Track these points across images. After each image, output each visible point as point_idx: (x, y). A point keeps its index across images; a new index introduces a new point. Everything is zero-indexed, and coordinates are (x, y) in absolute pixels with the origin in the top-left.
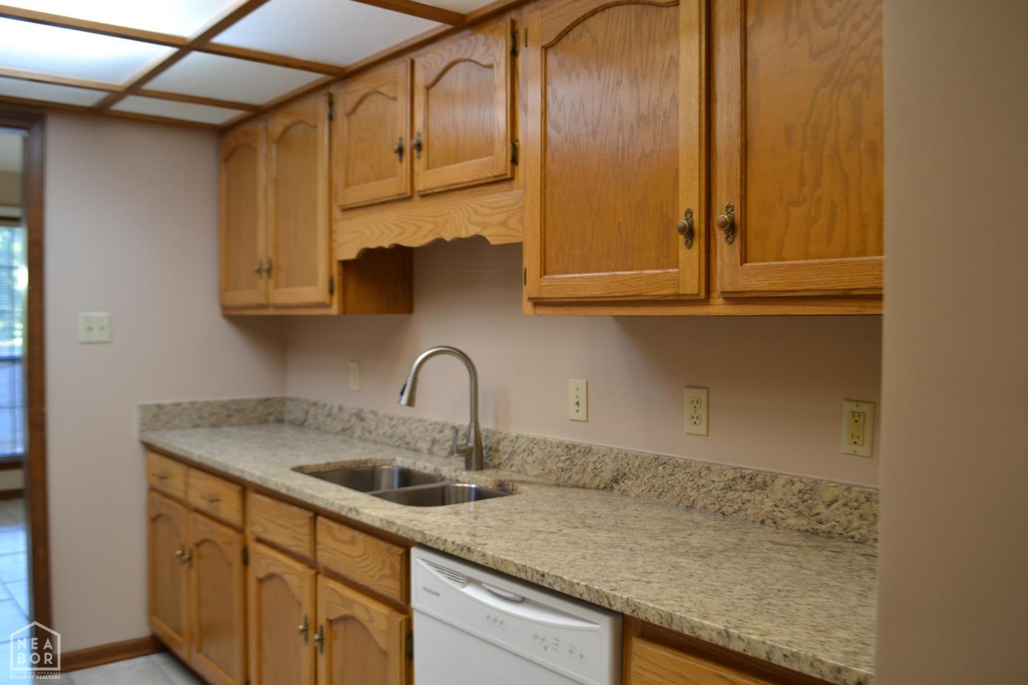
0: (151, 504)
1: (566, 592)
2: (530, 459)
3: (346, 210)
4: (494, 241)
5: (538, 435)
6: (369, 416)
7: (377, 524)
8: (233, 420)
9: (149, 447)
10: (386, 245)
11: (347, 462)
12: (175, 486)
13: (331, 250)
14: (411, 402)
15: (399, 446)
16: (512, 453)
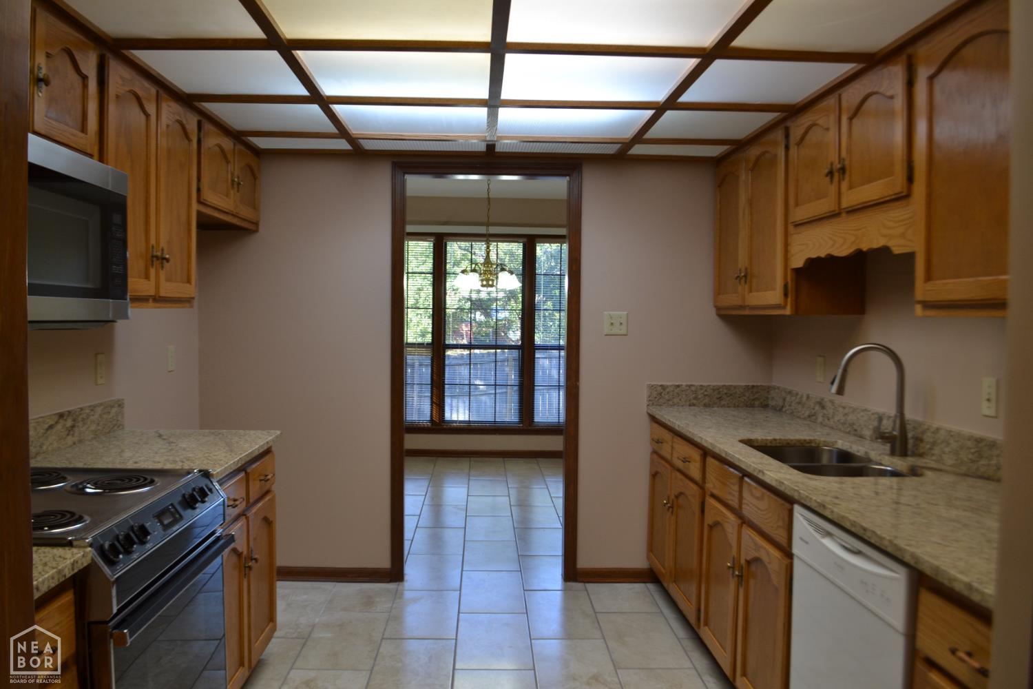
0: (652, 463)
1: (878, 544)
2: (947, 450)
3: (798, 225)
4: (897, 250)
5: (955, 427)
6: (829, 405)
7: (774, 484)
8: (723, 403)
9: (653, 419)
10: (823, 255)
11: (792, 440)
12: (665, 450)
13: (786, 260)
14: (840, 391)
15: (849, 433)
16: (934, 444)
